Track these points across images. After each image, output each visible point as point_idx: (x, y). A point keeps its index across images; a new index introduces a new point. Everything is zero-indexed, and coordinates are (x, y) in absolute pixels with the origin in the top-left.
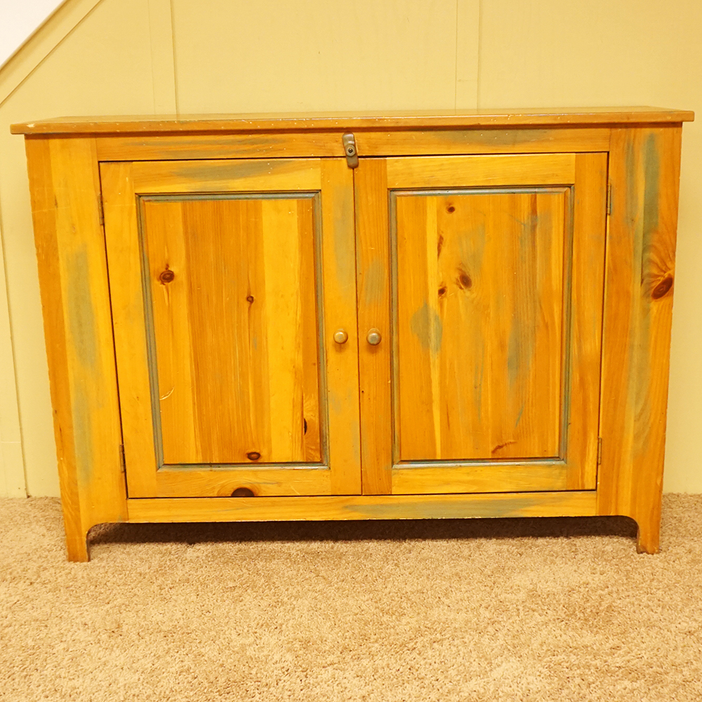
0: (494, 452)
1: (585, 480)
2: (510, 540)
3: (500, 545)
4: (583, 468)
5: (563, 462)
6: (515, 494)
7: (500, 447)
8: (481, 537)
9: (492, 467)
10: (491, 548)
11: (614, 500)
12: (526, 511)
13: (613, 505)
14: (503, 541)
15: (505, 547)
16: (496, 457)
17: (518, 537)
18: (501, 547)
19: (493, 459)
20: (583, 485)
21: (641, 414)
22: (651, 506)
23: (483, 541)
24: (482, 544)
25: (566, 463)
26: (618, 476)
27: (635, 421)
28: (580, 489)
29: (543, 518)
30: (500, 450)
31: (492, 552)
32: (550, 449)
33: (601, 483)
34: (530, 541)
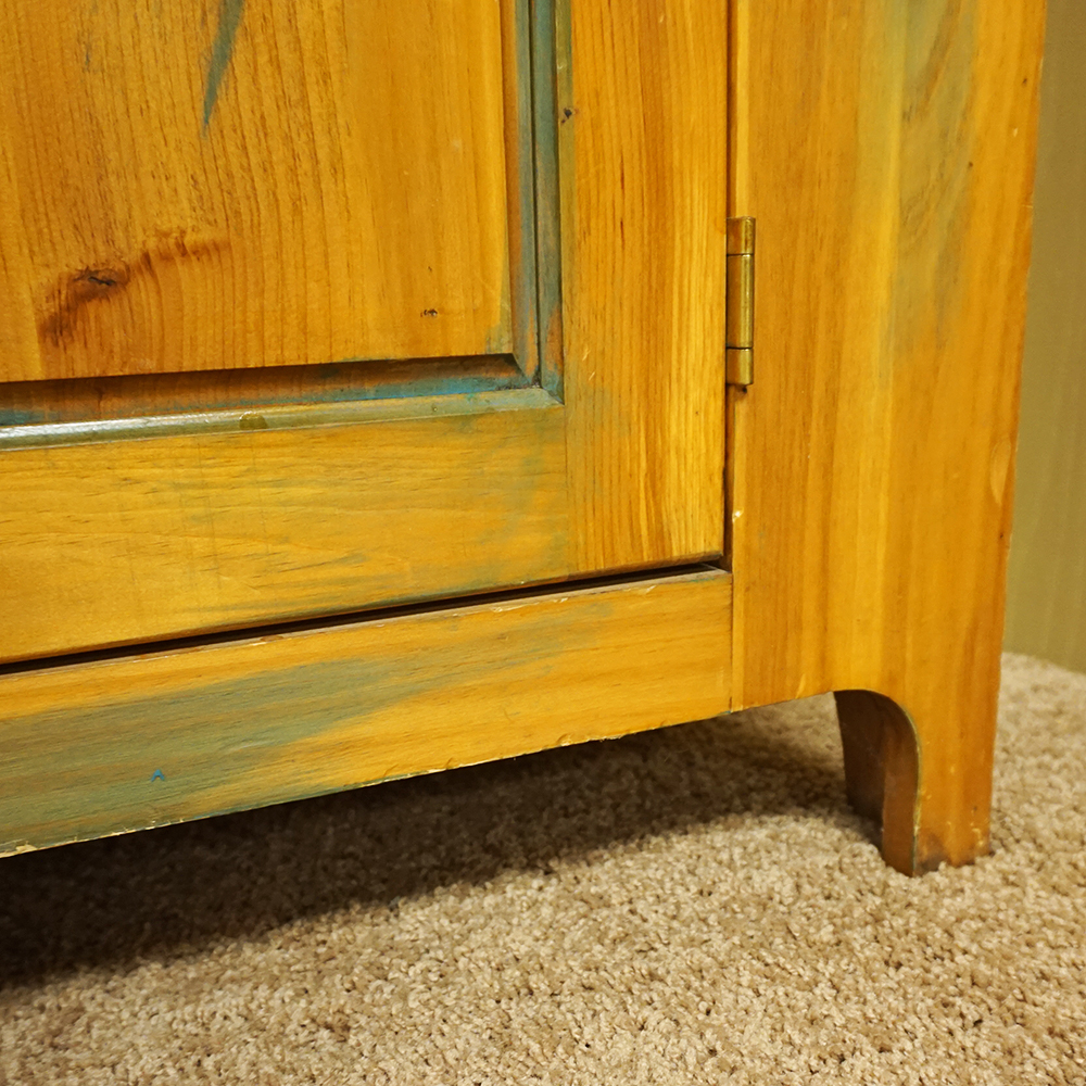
0: (56, 329)
1: (670, 502)
2: (248, 950)
3: (194, 991)
4: (655, 422)
5: (539, 398)
6: (256, 644)
7: (99, 284)
8: (68, 969)
9: (60, 455)
10: (142, 1032)
11: (810, 610)
12: (346, 747)
13: (809, 636)
14: (208, 964)
15: (227, 1002)
16: (82, 369)
17: (287, 919)
18: (204, 1009)
19: (62, 393)
20: (660, 536)
21: (932, 73)
22: (965, 621)
23: (84, 992)
24: (81, 1010)
25: (560, 394)
26: (827, 470)
27: (906, 116)
28: (647, 557)
29: (451, 775)
30: (104, 314)
31: (149, 1062)
32: (457, 303)
33: (748, 516)
34: (362, 933)
